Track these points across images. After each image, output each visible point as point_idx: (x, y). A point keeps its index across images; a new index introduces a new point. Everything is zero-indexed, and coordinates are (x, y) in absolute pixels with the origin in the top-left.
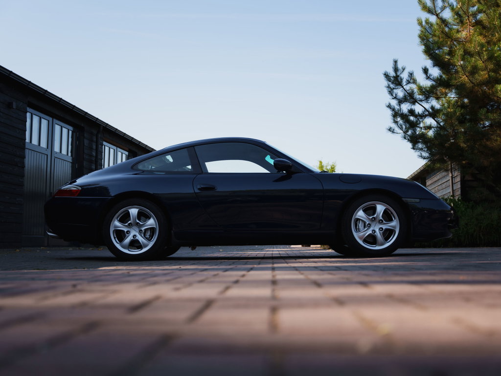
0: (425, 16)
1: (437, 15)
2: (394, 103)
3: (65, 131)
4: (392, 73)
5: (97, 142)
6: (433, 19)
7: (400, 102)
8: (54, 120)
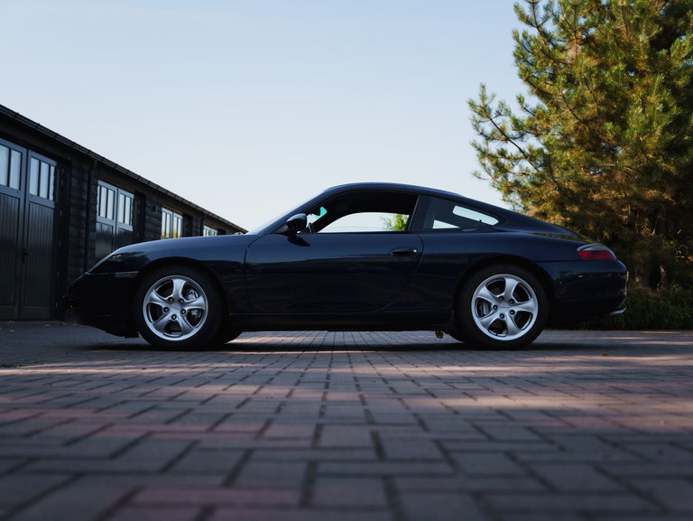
0: (522, 27)
1: (538, 27)
2: (480, 140)
3: (45, 167)
4: (478, 102)
5: (89, 182)
6: (533, 32)
7: (489, 138)
8: (30, 151)
